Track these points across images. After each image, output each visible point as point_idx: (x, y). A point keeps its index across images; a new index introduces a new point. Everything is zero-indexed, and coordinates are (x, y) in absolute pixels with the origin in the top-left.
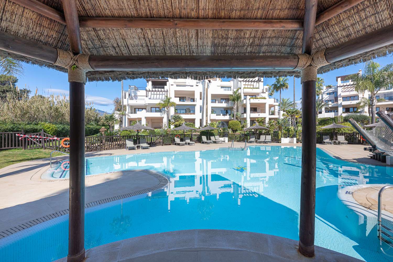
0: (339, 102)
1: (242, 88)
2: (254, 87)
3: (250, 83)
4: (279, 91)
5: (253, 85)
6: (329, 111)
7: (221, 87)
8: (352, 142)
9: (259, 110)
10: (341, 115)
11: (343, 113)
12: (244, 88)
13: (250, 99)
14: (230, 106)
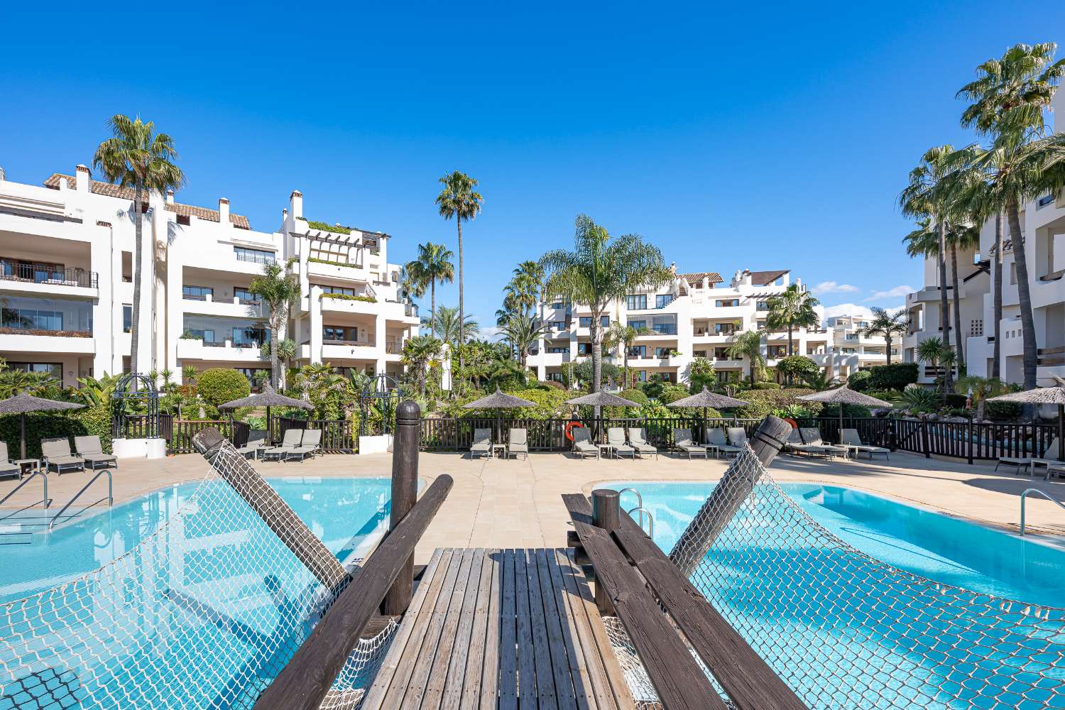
0: (573, 328)
1: (304, 259)
2: (350, 262)
3: (335, 248)
4: (430, 284)
5: (347, 256)
6: (554, 349)
7: (235, 247)
8: (547, 446)
9: (362, 335)
10: (575, 360)
11: (580, 355)
12: (310, 260)
13: (321, 298)
14: (262, 316)
